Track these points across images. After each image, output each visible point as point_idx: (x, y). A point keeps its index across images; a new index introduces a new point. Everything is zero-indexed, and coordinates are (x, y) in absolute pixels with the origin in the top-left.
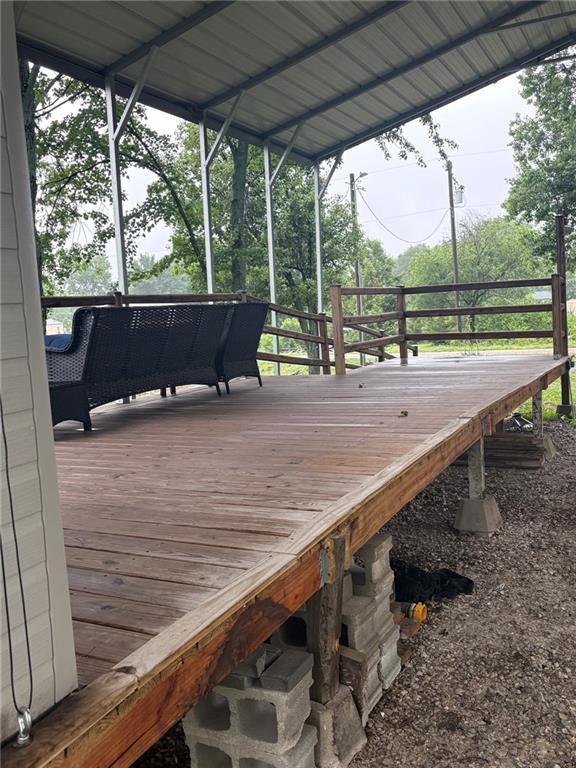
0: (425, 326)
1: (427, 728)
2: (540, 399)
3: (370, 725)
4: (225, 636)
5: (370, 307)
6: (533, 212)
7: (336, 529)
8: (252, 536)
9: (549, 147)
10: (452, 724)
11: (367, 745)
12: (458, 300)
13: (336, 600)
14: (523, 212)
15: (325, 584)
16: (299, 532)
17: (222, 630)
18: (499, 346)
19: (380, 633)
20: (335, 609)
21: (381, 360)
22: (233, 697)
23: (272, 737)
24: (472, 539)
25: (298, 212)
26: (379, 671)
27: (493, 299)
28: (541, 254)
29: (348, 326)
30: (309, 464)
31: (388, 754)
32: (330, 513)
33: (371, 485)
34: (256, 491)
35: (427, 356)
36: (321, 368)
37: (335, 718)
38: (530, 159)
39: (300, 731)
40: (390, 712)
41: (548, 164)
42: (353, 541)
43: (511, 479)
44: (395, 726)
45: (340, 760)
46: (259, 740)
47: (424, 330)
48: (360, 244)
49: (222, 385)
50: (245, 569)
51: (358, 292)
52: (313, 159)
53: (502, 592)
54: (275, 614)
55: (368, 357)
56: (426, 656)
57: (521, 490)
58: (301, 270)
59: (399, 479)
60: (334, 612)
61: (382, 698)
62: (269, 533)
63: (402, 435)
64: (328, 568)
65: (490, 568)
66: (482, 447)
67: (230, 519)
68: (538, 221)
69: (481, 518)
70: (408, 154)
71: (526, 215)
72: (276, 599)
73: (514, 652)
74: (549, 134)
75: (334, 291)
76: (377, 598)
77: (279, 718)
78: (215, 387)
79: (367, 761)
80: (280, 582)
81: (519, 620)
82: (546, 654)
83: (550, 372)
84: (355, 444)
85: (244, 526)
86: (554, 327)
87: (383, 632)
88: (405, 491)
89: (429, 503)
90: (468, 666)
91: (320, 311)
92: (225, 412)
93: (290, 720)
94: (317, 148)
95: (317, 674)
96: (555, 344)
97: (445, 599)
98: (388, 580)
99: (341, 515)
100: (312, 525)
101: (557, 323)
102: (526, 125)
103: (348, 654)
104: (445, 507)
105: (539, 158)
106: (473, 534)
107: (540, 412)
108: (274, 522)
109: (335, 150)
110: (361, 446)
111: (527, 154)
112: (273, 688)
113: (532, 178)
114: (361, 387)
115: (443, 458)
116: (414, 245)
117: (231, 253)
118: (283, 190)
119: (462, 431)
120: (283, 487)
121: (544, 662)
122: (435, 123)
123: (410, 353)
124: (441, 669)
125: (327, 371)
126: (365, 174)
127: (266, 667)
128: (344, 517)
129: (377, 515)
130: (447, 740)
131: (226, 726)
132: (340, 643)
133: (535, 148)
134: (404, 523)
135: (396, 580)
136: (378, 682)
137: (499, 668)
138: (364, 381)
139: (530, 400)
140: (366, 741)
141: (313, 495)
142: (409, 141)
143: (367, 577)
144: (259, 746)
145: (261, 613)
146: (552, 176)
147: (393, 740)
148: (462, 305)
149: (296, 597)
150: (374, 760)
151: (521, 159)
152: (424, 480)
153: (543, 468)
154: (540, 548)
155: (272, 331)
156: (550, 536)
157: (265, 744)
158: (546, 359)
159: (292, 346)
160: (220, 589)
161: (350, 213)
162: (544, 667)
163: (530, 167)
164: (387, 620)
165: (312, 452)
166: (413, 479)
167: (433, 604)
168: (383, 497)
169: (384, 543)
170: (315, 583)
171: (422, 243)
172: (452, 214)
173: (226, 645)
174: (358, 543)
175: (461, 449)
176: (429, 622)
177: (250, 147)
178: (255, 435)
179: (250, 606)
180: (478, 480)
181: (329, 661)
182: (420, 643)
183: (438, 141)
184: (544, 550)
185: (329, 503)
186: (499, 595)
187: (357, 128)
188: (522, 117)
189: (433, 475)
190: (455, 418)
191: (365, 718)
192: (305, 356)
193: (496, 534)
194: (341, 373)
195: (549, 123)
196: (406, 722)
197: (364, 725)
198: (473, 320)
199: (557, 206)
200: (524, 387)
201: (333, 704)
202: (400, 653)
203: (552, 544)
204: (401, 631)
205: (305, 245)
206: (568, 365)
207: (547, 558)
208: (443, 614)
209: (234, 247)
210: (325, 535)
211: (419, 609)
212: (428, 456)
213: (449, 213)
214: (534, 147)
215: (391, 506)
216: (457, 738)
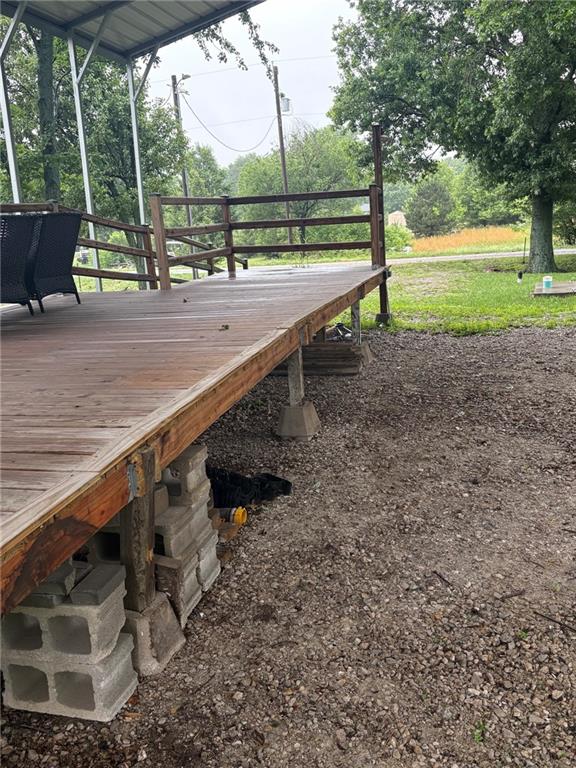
0: (259, 238)
1: (243, 622)
2: (358, 308)
3: (190, 626)
4: (21, 558)
5: (201, 219)
6: (357, 122)
7: (145, 443)
8: (55, 457)
9: (371, 55)
10: (266, 614)
11: (186, 644)
12: (288, 213)
13: (147, 513)
14: (348, 122)
15: (135, 498)
16: (104, 449)
17: (17, 552)
18: (328, 259)
19: (197, 539)
20: (147, 521)
21: (210, 273)
22: (42, 617)
23: (86, 649)
24: (293, 443)
25: (117, 115)
26: (197, 575)
27: (322, 210)
28: (365, 165)
29: (172, 238)
30: (124, 382)
31: (206, 650)
32: (139, 428)
33: (184, 398)
34: (62, 412)
35: (258, 269)
36: (148, 283)
37: (151, 624)
38: (354, 66)
39: (116, 639)
40: (208, 612)
41: (370, 72)
42: (165, 454)
43: (332, 385)
44: (213, 624)
45: (159, 661)
46: (74, 653)
47: (258, 243)
48: (187, 153)
49: (34, 303)
50: (44, 490)
51: (187, 202)
52: (125, 56)
53: (318, 491)
54: (78, 532)
55: (200, 271)
56: (245, 556)
57: (340, 396)
58: (123, 179)
59: (213, 390)
60: (146, 524)
61: (202, 599)
62: (73, 452)
63: (221, 348)
64: (136, 483)
65: (308, 469)
66: (300, 356)
67: (33, 441)
68: (362, 132)
69: (301, 423)
70: (229, 55)
71: (350, 125)
72: (79, 516)
73: (326, 544)
74: (371, 40)
75: (154, 201)
76: (193, 506)
77: (91, 630)
78: (27, 307)
79: (186, 659)
80: (82, 499)
81: (331, 515)
82: (354, 542)
83: (367, 282)
84: (172, 360)
85: (47, 448)
86: (372, 238)
87: (201, 538)
88: (220, 403)
89: (254, 414)
90: (283, 561)
91: (143, 223)
92: (35, 332)
93: (103, 631)
94: (129, 44)
95: (131, 584)
96: (373, 255)
97: (264, 501)
98: (204, 488)
99: (149, 430)
100: (118, 441)
101: (375, 233)
102: (349, 30)
103: (164, 562)
104: (270, 415)
105: (362, 66)
106: (294, 438)
107: (358, 321)
108: (79, 442)
109: (149, 46)
110: (180, 361)
111: (350, 61)
112: (83, 603)
113: (355, 87)
114: (185, 301)
115: (260, 369)
116: (244, 155)
117: (42, 159)
118: (100, 91)
119: (279, 342)
120: (93, 406)
121: (351, 549)
122: (255, 24)
123: (239, 267)
124: (258, 566)
125: (154, 286)
126: (187, 77)
127: (76, 584)
128: (151, 432)
129: (191, 428)
130: (261, 630)
131: (38, 644)
132: (155, 552)
133: (358, 56)
134: (230, 434)
135: (212, 487)
136: (198, 585)
137: (311, 560)
138: (189, 294)
139: (349, 310)
140: (185, 640)
141: (126, 412)
142: (229, 41)
143: (183, 487)
144: (73, 659)
145: (62, 533)
146: (374, 85)
147: (210, 636)
148: (292, 217)
149: (103, 512)
150: (192, 656)
151: (345, 66)
152: (240, 391)
153: (361, 373)
154: (354, 447)
155: (88, 245)
156: (363, 436)
157: (78, 656)
158: (365, 270)
159: (122, 261)
160: (15, 512)
161: (174, 118)
162: (351, 554)
163: (353, 75)
164: (206, 526)
165: (127, 369)
166: (229, 390)
167: (253, 507)
168: (197, 409)
169: (199, 454)
170: (123, 498)
171: (251, 152)
172: (280, 122)
173: (24, 567)
174: (171, 455)
175: (279, 359)
176: (249, 525)
177: (56, 40)
178: (67, 355)
179: (48, 526)
180: (297, 388)
181: (144, 571)
182: (240, 545)
183: (259, 44)
184: (358, 449)
185: (139, 419)
186: (315, 493)
187: (171, 23)
188: (344, 22)
189: (251, 385)
190: (272, 329)
191: (184, 621)
192: (134, 272)
193: (315, 438)
194: (166, 288)
195: (371, 29)
196: (224, 619)
197: (183, 626)
198: (303, 233)
199: (379, 116)
200: (341, 297)
201: (149, 611)
202: (220, 556)
203: (365, 443)
204: (219, 536)
205: (126, 152)
206: (385, 275)
207: (359, 456)
208: (262, 515)
209: (44, 152)
210: (133, 449)
211: (239, 513)
212: (244, 367)
213: (277, 120)
214: (356, 53)
215: (206, 418)
216: (270, 626)
